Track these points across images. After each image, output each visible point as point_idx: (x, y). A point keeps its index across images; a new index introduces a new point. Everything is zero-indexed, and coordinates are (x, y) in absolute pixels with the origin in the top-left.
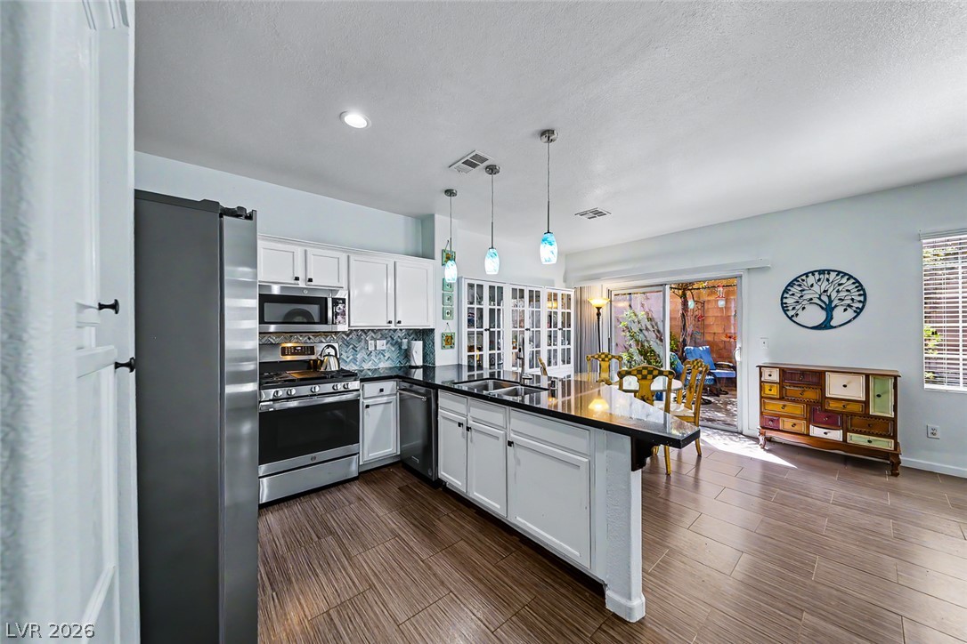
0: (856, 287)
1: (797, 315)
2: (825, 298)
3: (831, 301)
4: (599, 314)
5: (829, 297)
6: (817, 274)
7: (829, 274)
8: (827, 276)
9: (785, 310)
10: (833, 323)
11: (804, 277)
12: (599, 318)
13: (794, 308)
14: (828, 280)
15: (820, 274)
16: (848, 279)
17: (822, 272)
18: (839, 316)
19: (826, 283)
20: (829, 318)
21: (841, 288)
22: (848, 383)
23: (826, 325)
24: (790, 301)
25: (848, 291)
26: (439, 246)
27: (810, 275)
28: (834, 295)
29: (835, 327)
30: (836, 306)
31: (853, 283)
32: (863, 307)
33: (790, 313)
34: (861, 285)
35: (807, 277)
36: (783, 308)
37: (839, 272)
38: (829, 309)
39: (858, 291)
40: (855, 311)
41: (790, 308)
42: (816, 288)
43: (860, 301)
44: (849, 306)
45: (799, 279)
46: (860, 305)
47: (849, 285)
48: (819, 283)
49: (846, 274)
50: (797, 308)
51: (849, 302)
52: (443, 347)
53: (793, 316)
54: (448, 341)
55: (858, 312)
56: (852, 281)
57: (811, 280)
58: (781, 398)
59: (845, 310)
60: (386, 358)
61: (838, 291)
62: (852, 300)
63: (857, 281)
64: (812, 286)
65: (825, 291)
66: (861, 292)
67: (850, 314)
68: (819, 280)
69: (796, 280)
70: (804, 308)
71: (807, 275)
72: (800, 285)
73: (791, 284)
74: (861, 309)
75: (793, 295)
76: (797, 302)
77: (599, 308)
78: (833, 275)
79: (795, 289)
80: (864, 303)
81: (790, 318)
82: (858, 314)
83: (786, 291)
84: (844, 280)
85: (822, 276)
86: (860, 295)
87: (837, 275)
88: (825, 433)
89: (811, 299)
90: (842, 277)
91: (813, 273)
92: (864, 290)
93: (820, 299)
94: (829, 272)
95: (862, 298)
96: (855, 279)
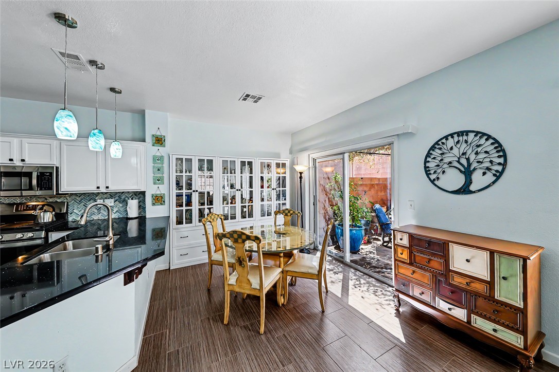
0: (495, 148)
1: (438, 178)
2: (464, 161)
3: (469, 164)
4: (301, 178)
5: (468, 159)
6: (455, 136)
7: (467, 135)
8: (465, 138)
9: (428, 174)
10: (472, 188)
11: (444, 141)
12: (301, 181)
13: (435, 172)
14: (466, 142)
15: (458, 136)
16: (487, 140)
17: (460, 134)
18: (479, 179)
19: (464, 145)
20: (469, 182)
21: (479, 149)
22: (473, 257)
23: (465, 190)
24: (432, 165)
25: (486, 152)
26: (150, 132)
27: (450, 137)
28: (473, 157)
29: (474, 192)
30: (475, 169)
31: (492, 144)
32: (503, 170)
33: (433, 177)
34: (500, 145)
35: (447, 139)
36: (426, 172)
37: (477, 133)
38: (468, 173)
39: (497, 152)
40: (494, 175)
41: (432, 172)
42: (455, 151)
43: (499, 164)
44: (488, 169)
45: (440, 143)
46: (500, 168)
47: (488, 146)
48: (458, 146)
49: (484, 134)
50: (439, 171)
51: (488, 164)
52: (153, 204)
53: (434, 180)
54: (159, 200)
55: (498, 176)
56: (491, 141)
57: (451, 142)
58: (411, 264)
59: (484, 174)
60: (114, 211)
61: (477, 153)
62: (491, 162)
63: (496, 141)
64: (452, 148)
65: (464, 154)
66: (501, 154)
67: (490, 177)
68: (458, 142)
69: (437, 143)
70: (444, 172)
71: (446, 138)
72: (440, 149)
73: (433, 148)
74: (502, 173)
75: (434, 158)
76: (438, 166)
77: (301, 173)
78: (471, 135)
79: (436, 153)
80: (504, 165)
81: (433, 182)
82: (498, 178)
83: (428, 155)
84: (483, 141)
85: (461, 138)
86: (499, 157)
87: (475, 136)
88: (450, 309)
89: (450, 163)
90: (481, 137)
91: (452, 135)
92: (504, 151)
93: (458, 162)
94: (467, 133)
95: (501, 160)
96: (494, 139)
